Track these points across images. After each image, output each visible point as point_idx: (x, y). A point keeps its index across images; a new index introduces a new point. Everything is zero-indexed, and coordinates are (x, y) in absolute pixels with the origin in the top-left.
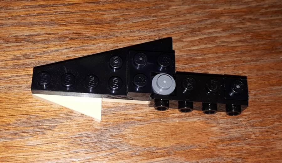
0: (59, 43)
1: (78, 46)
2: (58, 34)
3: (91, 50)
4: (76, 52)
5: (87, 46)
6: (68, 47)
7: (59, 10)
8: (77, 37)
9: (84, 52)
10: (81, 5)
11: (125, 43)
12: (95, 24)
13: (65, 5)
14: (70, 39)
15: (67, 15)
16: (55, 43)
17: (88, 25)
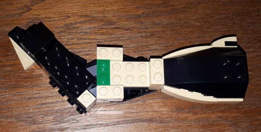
0: (5, 90)
1: (16, 92)
2: (5, 84)
3: (24, 95)
4: (15, 96)
5: (21, 92)
6: (10, 93)
7: (6, 69)
8: (16, 87)
9: (19, 96)
10: (20, 66)
11: (45, 91)
12: (27, 78)
13: (10, 66)
14: (12, 88)
15: (11, 73)
16: (2, 90)
17: (23, 79)
